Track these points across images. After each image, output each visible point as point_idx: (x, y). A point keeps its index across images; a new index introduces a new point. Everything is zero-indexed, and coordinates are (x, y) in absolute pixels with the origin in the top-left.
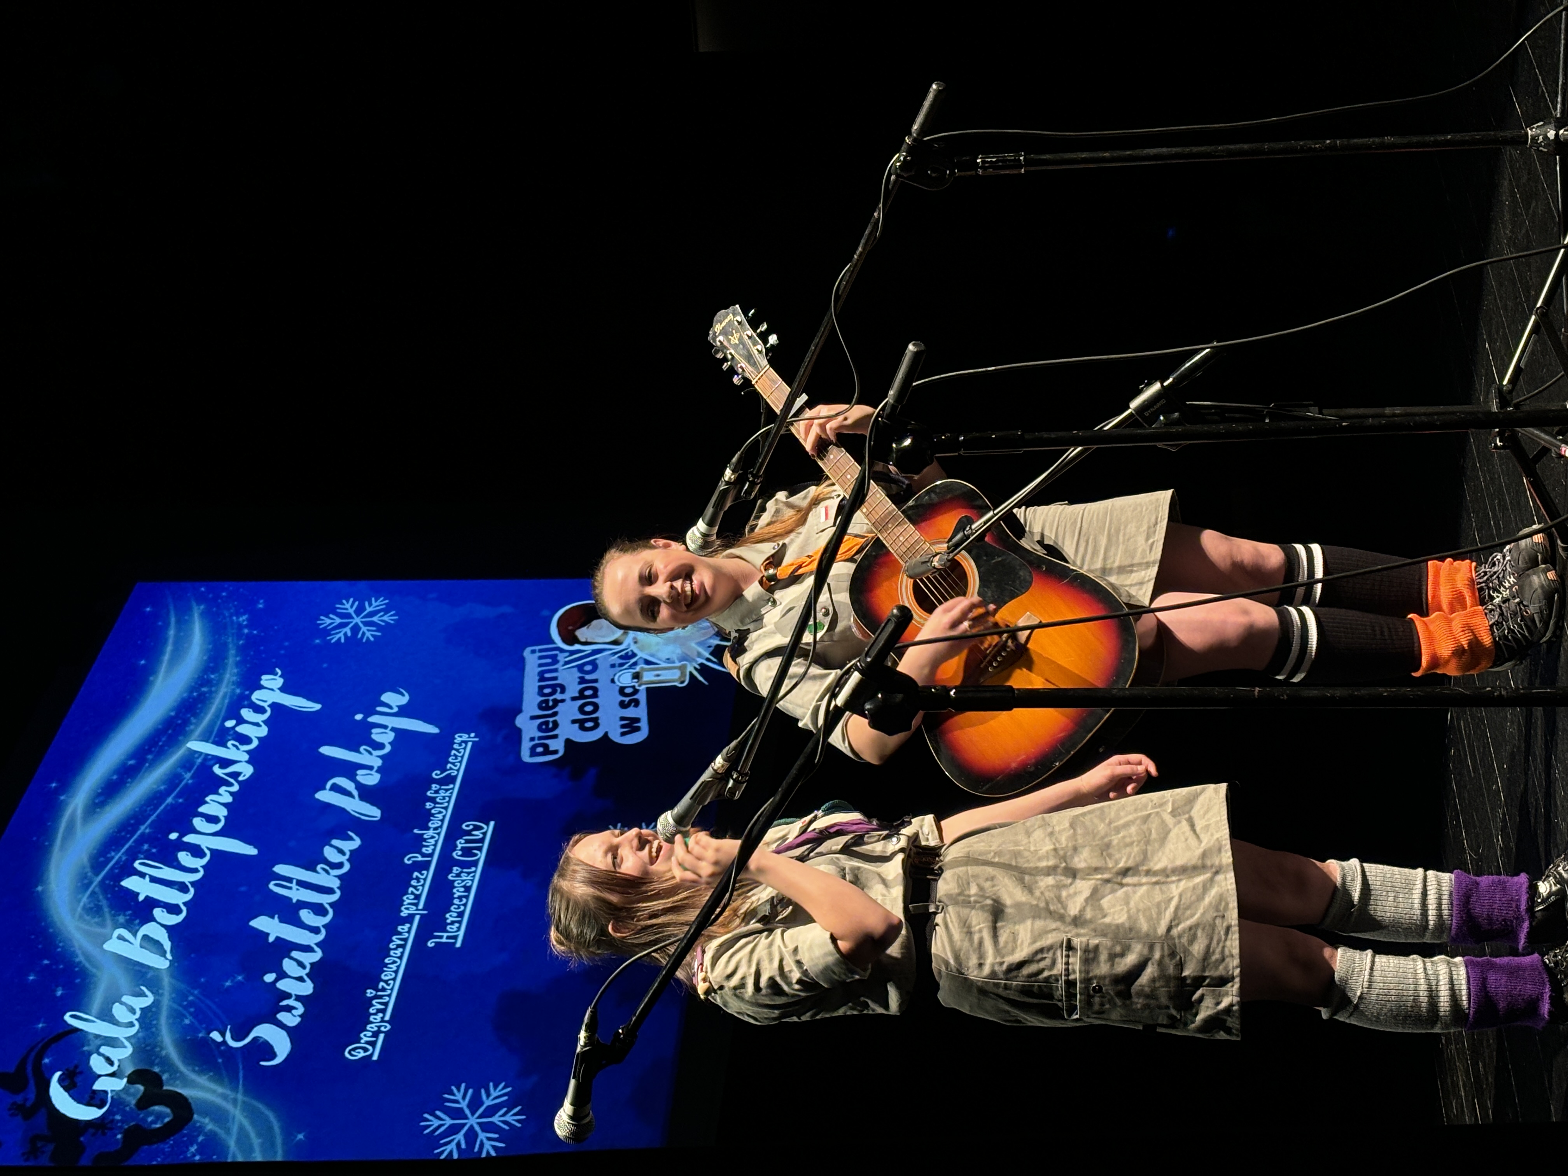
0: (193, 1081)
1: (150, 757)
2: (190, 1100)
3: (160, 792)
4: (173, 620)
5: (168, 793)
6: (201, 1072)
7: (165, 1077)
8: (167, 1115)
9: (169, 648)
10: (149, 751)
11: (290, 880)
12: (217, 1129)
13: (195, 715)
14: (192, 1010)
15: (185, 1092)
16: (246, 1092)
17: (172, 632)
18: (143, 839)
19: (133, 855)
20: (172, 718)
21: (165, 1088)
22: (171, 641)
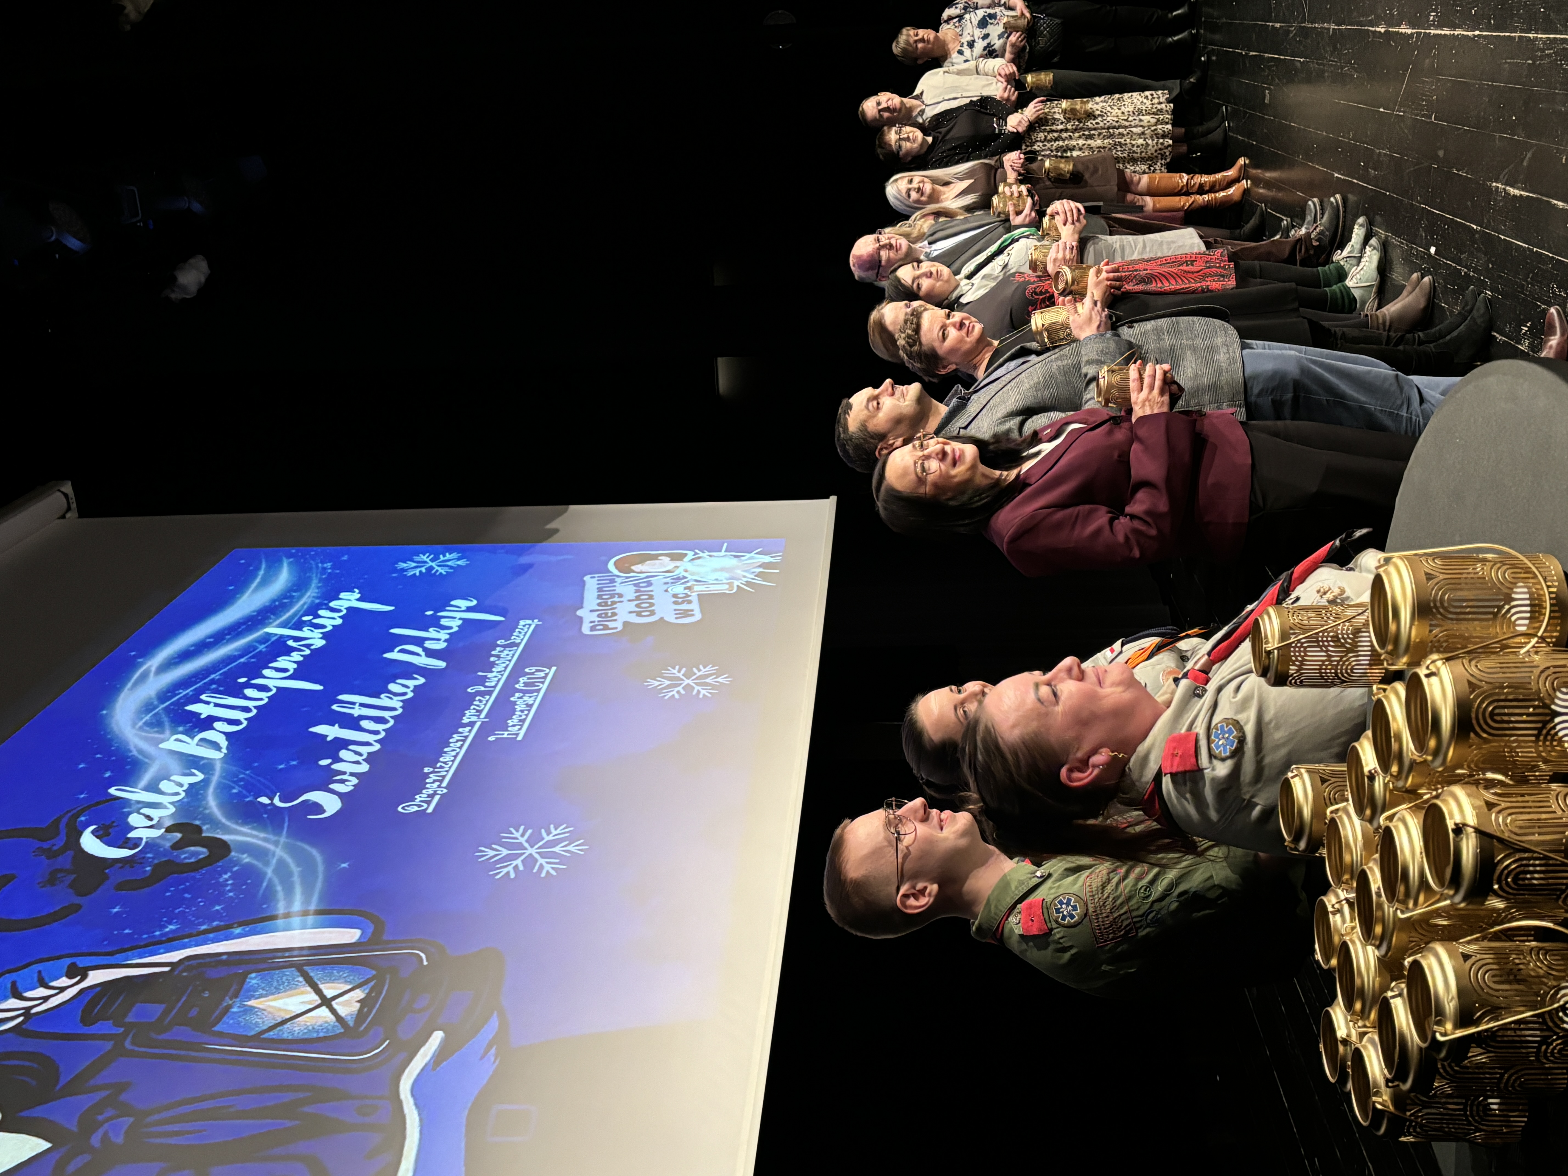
0: (236, 830)
1: (228, 637)
2: (229, 843)
3: (235, 656)
4: (264, 566)
5: (241, 656)
6: (245, 823)
7: (204, 828)
8: (203, 853)
9: (258, 580)
10: (229, 634)
11: (354, 703)
12: (255, 862)
13: (274, 614)
14: (242, 783)
15: (225, 837)
16: (289, 835)
17: (261, 573)
18: (213, 682)
19: (202, 691)
20: (253, 616)
21: (204, 835)
22: (259, 577)
